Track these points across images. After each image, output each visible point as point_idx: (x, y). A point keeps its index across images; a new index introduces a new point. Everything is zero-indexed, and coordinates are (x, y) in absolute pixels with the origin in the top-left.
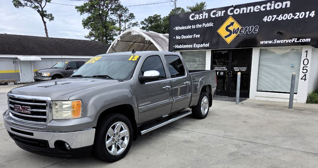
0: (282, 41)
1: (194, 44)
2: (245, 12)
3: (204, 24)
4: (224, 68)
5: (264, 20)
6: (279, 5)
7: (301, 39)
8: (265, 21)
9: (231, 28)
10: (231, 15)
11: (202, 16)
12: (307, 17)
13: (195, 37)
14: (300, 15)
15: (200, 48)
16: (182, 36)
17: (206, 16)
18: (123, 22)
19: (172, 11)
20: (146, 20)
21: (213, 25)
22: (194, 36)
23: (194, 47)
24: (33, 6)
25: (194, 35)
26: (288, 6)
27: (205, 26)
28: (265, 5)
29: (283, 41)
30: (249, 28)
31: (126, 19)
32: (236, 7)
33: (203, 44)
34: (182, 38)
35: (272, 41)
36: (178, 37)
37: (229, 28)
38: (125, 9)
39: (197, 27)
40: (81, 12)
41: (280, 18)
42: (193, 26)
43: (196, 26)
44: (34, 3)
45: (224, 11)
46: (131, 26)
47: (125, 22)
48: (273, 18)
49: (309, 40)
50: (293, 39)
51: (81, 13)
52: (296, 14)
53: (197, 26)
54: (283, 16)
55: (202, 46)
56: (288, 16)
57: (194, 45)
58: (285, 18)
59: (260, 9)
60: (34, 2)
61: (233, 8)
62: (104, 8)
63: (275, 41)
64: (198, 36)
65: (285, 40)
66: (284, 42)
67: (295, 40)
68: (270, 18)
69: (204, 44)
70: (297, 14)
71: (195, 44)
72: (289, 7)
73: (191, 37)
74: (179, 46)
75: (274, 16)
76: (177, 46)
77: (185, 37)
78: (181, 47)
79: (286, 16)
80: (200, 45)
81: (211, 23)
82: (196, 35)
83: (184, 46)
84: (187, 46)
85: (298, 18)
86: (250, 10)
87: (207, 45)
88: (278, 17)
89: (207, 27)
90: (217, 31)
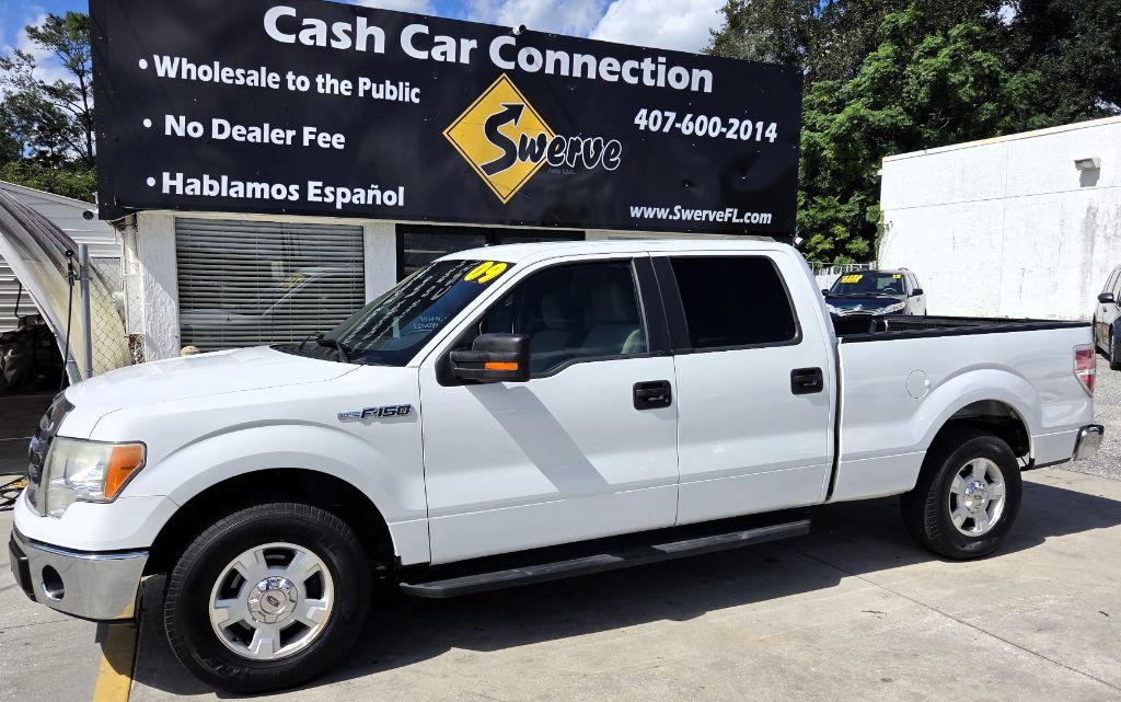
0: (699, 215)
1: (311, 184)
2: (564, 71)
3: (364, 83)
5: (637, 121)
6: (680, 78)
7: (749, 214)
8: (642, 128)
10: (507, 71)
11: (352, 35)
12: (758, 138)
13: (313, 143)
14: (741, 129)
15: (351, 210)
16: (216, 122)
17: (371, 39)
21: (417, 95)
22: (307, 136)
23: (311, 198)
25: (306, 130)
26: (708, 88)
27: (375, 95)
28: (635, 64)
29: (700, 212)
32: (527, 38)
33: (367, 188)
34: (215, 135)
35: (667, 210)
36: (180, 126)
37: (501, 129)
39: (320, 90)
41: (687, 128)
42: (291, 77)
43: (314, 85)
45: (474, 44)
48: (665, 119)
49: (766, 218)
50: (727, 210)
52: (731, 121)
53: (319, 80)
54: (693, 120)
55: (361, 196)
56: (706, 126)
57: (311, 190)
58: (701, 130)
59: (619, 73)
61: (512, 41)
63: (676, 209)
64: (338, 141)
65: (705, 212)
66: (704, 219)
67: (732, 213)
68: (656, 118)
69: (374, 192)
70: (732, 125)
71: (319, 184)
72: (710, 91)
73: (285, 139)
74: (197, 182)
75: (667, 114)
76: (173, 183)
77: (237, 132)
78: (211, 188)
79: (702, 122)
80: (353, 194)
81: (407, 84)
82: (317, 134)
83: (236, 189)
84: (262, 190)
85: (735, 137)
86: (585, 67)
87: (390, 198)
88: (681, 122)
89: (384, 101)
90: (445, 133)
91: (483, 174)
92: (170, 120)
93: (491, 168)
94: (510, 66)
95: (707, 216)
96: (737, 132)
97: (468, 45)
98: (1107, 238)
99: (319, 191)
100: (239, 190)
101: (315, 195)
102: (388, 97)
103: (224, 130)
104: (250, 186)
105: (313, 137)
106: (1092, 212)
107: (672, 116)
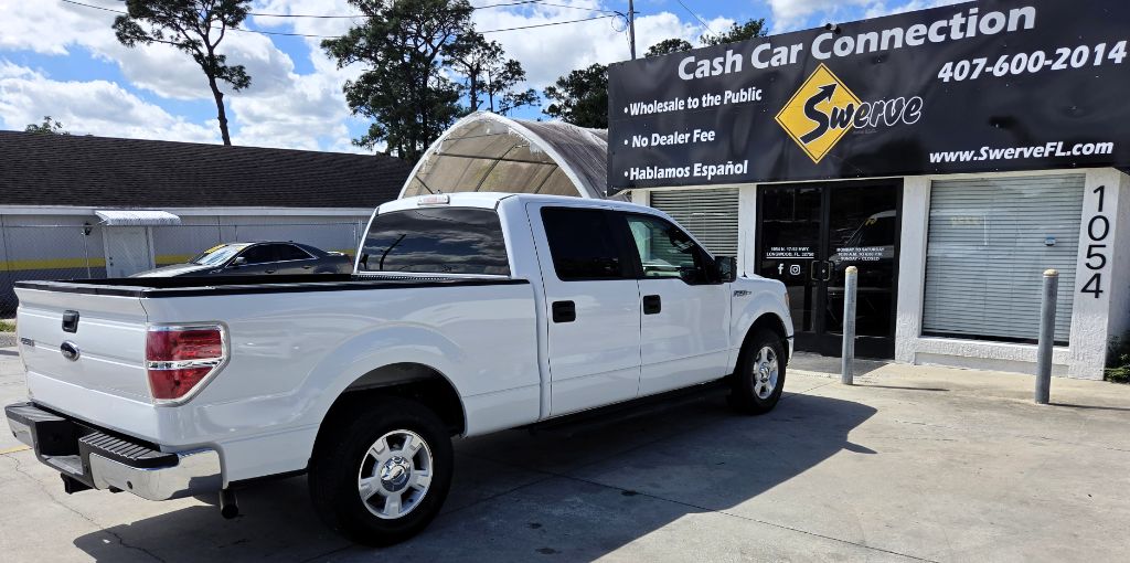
0: (1009, 153)
1: (696, 165)
2: (873, 48)
3: (728, 94)
4: (804, 249)
5: (941, 75)
6: (994, 23)
7: (1080, 145)
8: (947, 80)
9: (824, 107)
10: (824, 61)
11: (723, 64)
12: (1098, 62)
13: (698, 139)
14: (1073, 57)
15: (717, 179)
16: (654, 135)
17: (734, 63)
18: (483, 92)
19: (650, 52)
20: (561, 83)
21: (760, 95)
22: (696, 136)
23: (695, 174)
24: (181, 41)
25: (696, 132)
26: (1029, 24)
27: (734, 101)
28: (943, 23)
29: (1012, 150)
30: (889, 106)
31: (493, 79)
32: (839, 31)
33: (725, 164)
34: (653, 144)
35: (973, 152)
36: (639, 142)
37: (817, 107)
38: (490, 49)
39: (704, 105)
40: (338, 59)
41: (1001, 69)
42: (690, 100)
43: (701, 102)
44: (183, 31)
45: (800, 47)
46: (511, 105)
47: (491, 90)
48: (973, 68)
49: (1106, 147)
50: (1049, 144)
51: (340, 61)
52: (1059, 51)
53: (704, 98)
54: (1009, 61)
55: (722, 170)
56: (1030, 62)
57: (696, 170)
58: (1018, 67)
59: (926, 36)
60: (184, 27)
61: (829, 36)
62: (419, 44)
63: (982, 151)
64: (710, 136)
65: (1019, 150)
66: (1016, 156)
67: (1056, 147)
68: (963, 67)
69: (730, 166)
70: (1060, 55)
71: (700, 165)
72: (1032, 26)
73: (685, 140)
74: (644, 172)
75: (977, 61)
76: (635, 173)
77: (663, 140)
78: (650, 174)
79: (1020, 60)
80: (717, 169)
81: (754, 88)
82: (700, 134)
83: (660, 173)
84: (672, 172)
85: (1064, 67)
86: (892, 39)
87: (739, 169)
88: (993, 65)
89: (740, 103)
90: (776, 118)
91: (800, 143)
92: (635, 138)
93: (807, 139)
94: (827, 55)
95: (1022, 153)
96: (1068, 61)
97: (797, 48)
99: (700, 169)
100: (662, 173)
101: (698, 172)
102: (742, 100)
103: (657, 140)
104: (667, 170)
105: (699, 136)
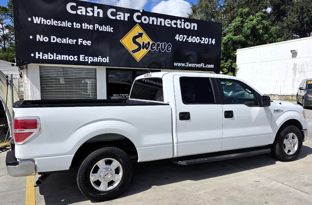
0: (193, 65)
1: (81, 56)
2: (155, 23)
3: (97, 26)
5: (176, 38)
6: (188, 26)
7: (207, 65)
8: (177, 40)
9: (139, 41)
10: (139, 23)
11: (93, 11)
12: (210, 43)
14: (205, 41)
15: (93, 64)
16: (52, 37)
17: (98, 13)
21: (112, 30)
25: (79, 40)
27: (100, 30)
28: (175, 21)
30: (162, 45)
32: (145, 13)
33: (98, 57)
34: (52, 41)
35: (185, 64)
36: (41, 38)
37: (137, 40)
39: (83, 28)
41: (190, 40)
42: (74, 24)
45: (129, 15)
48: (184, 38)
49: (212, 66)
50: (201, 64)
52: (202, 38)
53: (83, 25)
54: (192, 38)
55: (96, 60)
58: (194, 41)
59: (171, 24)
61: (140, 14)
63: (187, 64)
64: (89, 43)
65: (195, 64)
66: (195, 66)
67: (203, 65)
68: (181, 37)
69: (100, 58)
70: (203, 39)
71: (83, 56)
72: (196, 29)
73: (73, 42)
74: (46, 55)
75: (184, 36)
76: (39, 55)
77: (59, 40)
78: (51, 57)
79: (194, 38)
80: (93, 59)
81: (109, 26)
82: (83, 41)
83: (58, 57)
84: (66, 57)
85: (203, 43)
86: (161, 22)
87: (104, 60)
88: (188, 38)
89: (103, 31)
90: (120, 41)
91: (132, 53)
92: (38, 36)
93: (134, 51)
94: (139, 21)
97: (127, 15)
98: (299, 72)
99: (83, 58)
100: (59, 57)
101: (82, 59)
103: (54, 39)
104: (63, 56)
105: (81, 42)
106: (295, 65)
107: (186, 36)
